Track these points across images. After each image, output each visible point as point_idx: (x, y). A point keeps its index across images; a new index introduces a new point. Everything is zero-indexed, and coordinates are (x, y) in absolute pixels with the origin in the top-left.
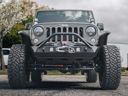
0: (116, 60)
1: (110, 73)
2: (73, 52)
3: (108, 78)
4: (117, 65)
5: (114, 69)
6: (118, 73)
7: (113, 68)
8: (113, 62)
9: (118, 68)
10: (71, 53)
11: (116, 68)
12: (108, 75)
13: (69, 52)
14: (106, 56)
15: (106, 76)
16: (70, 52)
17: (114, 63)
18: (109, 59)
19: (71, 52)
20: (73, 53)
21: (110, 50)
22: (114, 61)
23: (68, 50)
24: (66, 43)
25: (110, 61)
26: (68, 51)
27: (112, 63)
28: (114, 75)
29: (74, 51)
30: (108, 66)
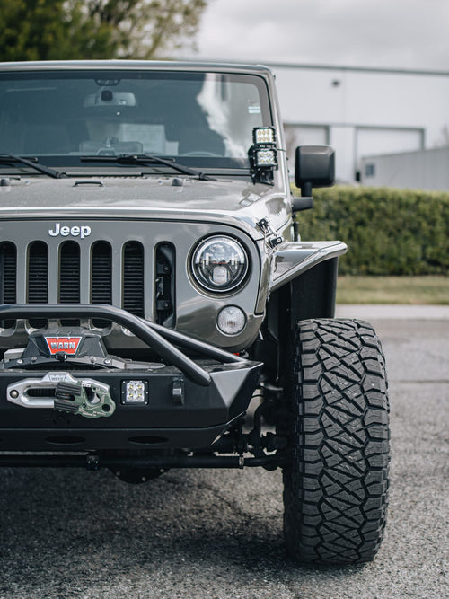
0: (360, 426)
1: (322, 500)
2: (104, 413)
3: (316, 523)
4: (363, 454)
5: (348, 475)
6: (368, 495)
7: (339, 471)
8: (344, 437)
9: (366, 472)
10: (93, 415)
11: (357, 473)
12: (312, 509)
13: (81, 410)
14: (303, 401)
15: (304, 511)
16: (85, 414)
17: (349, 445)
18: (321, 423)
19: (91, 409)
20: (102, 418)
21: (331, 362)
22: (345, 430)
23: (72, 398)
24: (72, 345)
25: (325, 434)
26: (78, 407)
27: (336, 446)
28: (343, 506)
29: (106, 408)
30: (313, 459)
